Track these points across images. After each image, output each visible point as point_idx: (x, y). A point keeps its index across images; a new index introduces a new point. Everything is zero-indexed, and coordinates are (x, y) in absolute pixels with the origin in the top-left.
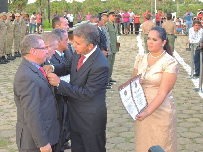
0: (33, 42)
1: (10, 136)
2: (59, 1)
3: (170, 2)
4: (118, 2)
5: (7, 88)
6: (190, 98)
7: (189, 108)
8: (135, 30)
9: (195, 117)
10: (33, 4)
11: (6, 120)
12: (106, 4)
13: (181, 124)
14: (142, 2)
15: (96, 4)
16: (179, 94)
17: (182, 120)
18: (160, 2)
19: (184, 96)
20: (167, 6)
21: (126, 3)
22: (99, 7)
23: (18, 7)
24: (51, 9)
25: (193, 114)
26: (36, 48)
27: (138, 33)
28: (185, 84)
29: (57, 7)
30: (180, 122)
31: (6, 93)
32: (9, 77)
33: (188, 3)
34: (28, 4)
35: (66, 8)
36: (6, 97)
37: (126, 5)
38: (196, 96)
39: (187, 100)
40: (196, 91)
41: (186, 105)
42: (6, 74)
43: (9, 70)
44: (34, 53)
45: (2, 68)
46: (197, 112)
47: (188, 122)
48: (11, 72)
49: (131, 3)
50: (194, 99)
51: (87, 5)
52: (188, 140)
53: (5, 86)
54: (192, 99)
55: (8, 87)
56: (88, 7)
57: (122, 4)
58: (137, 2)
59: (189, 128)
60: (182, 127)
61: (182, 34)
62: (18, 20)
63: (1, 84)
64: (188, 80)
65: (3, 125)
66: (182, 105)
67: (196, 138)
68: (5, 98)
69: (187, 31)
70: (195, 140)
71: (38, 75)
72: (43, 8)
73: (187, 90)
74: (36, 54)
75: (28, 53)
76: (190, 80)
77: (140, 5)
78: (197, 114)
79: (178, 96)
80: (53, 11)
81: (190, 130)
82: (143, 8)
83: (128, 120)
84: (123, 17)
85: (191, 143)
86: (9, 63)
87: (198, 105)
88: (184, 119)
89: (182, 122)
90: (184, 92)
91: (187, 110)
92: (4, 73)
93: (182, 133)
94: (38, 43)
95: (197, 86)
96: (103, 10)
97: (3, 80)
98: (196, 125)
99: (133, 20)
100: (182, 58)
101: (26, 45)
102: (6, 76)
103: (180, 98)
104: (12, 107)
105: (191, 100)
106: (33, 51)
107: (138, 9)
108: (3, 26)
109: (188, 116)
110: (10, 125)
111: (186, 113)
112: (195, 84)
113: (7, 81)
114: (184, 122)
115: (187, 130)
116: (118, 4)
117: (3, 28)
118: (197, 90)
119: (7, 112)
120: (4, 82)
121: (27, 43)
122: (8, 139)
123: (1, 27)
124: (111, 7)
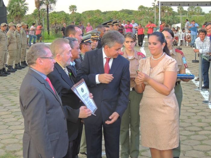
0: (39, 52)
1: (16, 150)
2: (58, 12)
3: (173, 13)
4: (119, 13)
5: (9, 101)
6: (200, 111)
7: (200, 121)
8: (139, 42)
9: (207, 130)
10: (31, 15)
11: (11, 133)
12: (106, 15)
13: (192, 137)
14: (144, 13)
15: (96, 15)
16: (189, 107)
17: (194, 133)
18: (163, 13)
19: (194, 109)
20: (169, 17)
21: (127, 14)
22: (99, 18)
23: (16, 18)
24: (50, 20)
25: (204, 127)
26: (43, 58)
27: (142, 44)
28: (194, 96)
29: (56, 18)
30: (192, 135)
31: (9, 106)
32: (10, 90)
33: (191, 14)
34: (26, 15)
35: (65, 19)
36: (9, 109)
37: (127, 17)
38: (206, 108)
39: (197, 113)
40: (205, 104)
41: (196, 117)
42: (7, 86)
43: (10, 83)
44: (41, 63)
45: (2, 80)
46: (208, 125)
47: (200, 135)
48: (12, 85)
49: (132, 14)
50: (204, 111)
51: (86, 16)
52: (201, 153)
53: (8, 99)
54: (202, 111)
55: (11, 99)
56: (88, 19)
57: (123, 16)
58: (139, 13)
59: (201, 141)
60: (193, 140)
61: (187, 45)
62: (19, 31)
63: (3, 96)
64: (197, 92)
65: (8, 139)
66: (192, 117)
67: (209, 151)
68: (7, 111)
69: (192, 42)
70: (208, 152)
71: (44, 86)
72: (42, 19)
73: (196, 102)
74: (42, 64)
75: (35, 63)
76: (198, 92)
77: (141, 16)
78: (208, 126)
79: (187, 108)
80: (52, 22)
81: (202, 143)
82: (144, 20)
84: (126, 28)
85: (204, 156)
86: (9, 75)
87: (209, 118)
88: (195, 131)
89: (194, 135)
90: (193, 105)
91: (198, 122)
93: (194, 146)
94: (44, 52)
95: (207, 98)
96: (104, 21)
97: (4, 92)
98: (209, 138)
99: (137, 31)
100: (189, 70)
101: (32, 55)
102: (7, 88)
103: (190, 111)
104: (16, 120)
105: (202, 113)
106: (39, 60)
107: (139, 20)
108: (4, 37)
109: (199, 129)
110: (15, 138)
111: (197, 125)
112: (204, 96)
113: (9, 93)
114: (195, 135)
115: (198, 142)
116: (119, 16)
117: (3, 39)
118: (206, 102)
119: (11, 125)
120: (6, 94)
121: (33, 53)
122: (14, 153)
123: (1, 38)
124: (112, 18)
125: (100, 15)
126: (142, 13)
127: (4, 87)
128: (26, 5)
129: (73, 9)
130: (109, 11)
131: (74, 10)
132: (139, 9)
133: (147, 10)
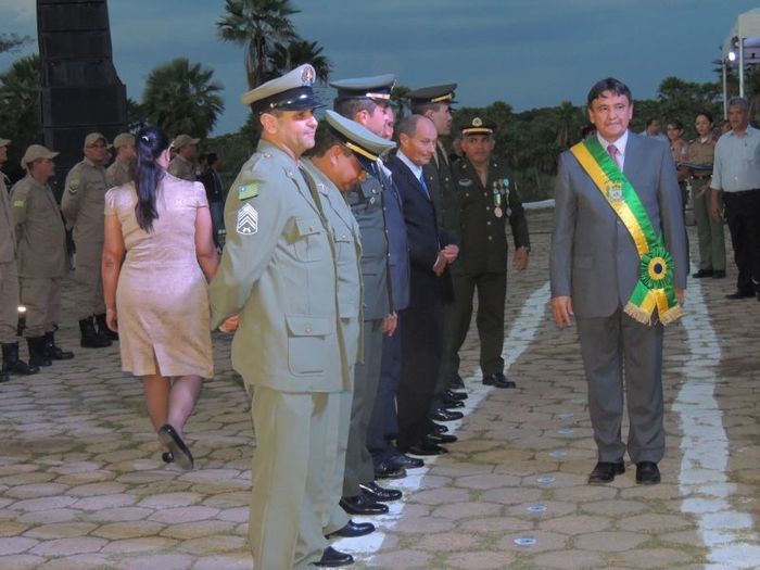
12: (533, 122)
42: (112, 381)
58: (661, 108)
63: (93, 417)
83: (648, 538)
92: (106, 380)
104: (130, 503)
120: (103, 409)
124: (554, 129)
125: (507, 122)
126: (674, 107)
127: (102, 383)
128: (214, 93)
129: (400, 101)
130: (543, 109)
131: (401, 107)
132: (661, 91)
133: (694, 96)
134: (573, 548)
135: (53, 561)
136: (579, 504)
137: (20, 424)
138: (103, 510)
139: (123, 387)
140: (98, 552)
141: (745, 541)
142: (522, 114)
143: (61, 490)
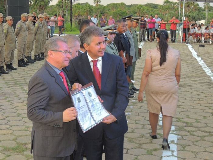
2: (82, 4)
3: (199, 8)
4: (144, 7)
10: (55, 5)
12: (131, 8)
15: (120, 8)
16: (206, 106)
18: (188, 8)
19: (211, 109)
20: (195, 13)
21: (152, 8)
22: (123, 11)
23: (39, 8)
28: (212, 96)
29: (79, 9)
30: (206, 136)
34: (49, 5)
35: (89, 11)
37: (152, 11)
42: (24, 77)
43: (28, 74)
49: (157, 8)
51: (110, 8)
53: (24, 90)
55: (27, 91)
56: (112, 11)
57: (148, 9)
58: (163, 8)
60: (207, 141)
65: (21, 130)
72: (65, 10)
77: (166, 11)
80: (75, 14)
82: (169, 14)
84: (149, 23)
88: (210, 132)
90: (210, 105)
93: (207, 147)
96: (128, 14)
99: (159, 27)
107: (164, 14)
108: (24, 27)
110: (27, 130)
111: (212, 126)
113: (25, 84)
114: (209, 136)
117: (23, 29)
120: (22, 85)
122: (25, 146)
124: (136, 11)
125: (124, 8)
126: (167, 8)
127: (21, 78)
131: (98, 2)
132: (164, 3)
133: (172, 5)
134: (134, 132)
135: (12, 127)
136: (136, 121)
137: (2, 88)
138: (23, 114)
139: (27, 79)
140: (23, 125)
141: (173, 133)
142: (128, 6)
143: (13, 108)
